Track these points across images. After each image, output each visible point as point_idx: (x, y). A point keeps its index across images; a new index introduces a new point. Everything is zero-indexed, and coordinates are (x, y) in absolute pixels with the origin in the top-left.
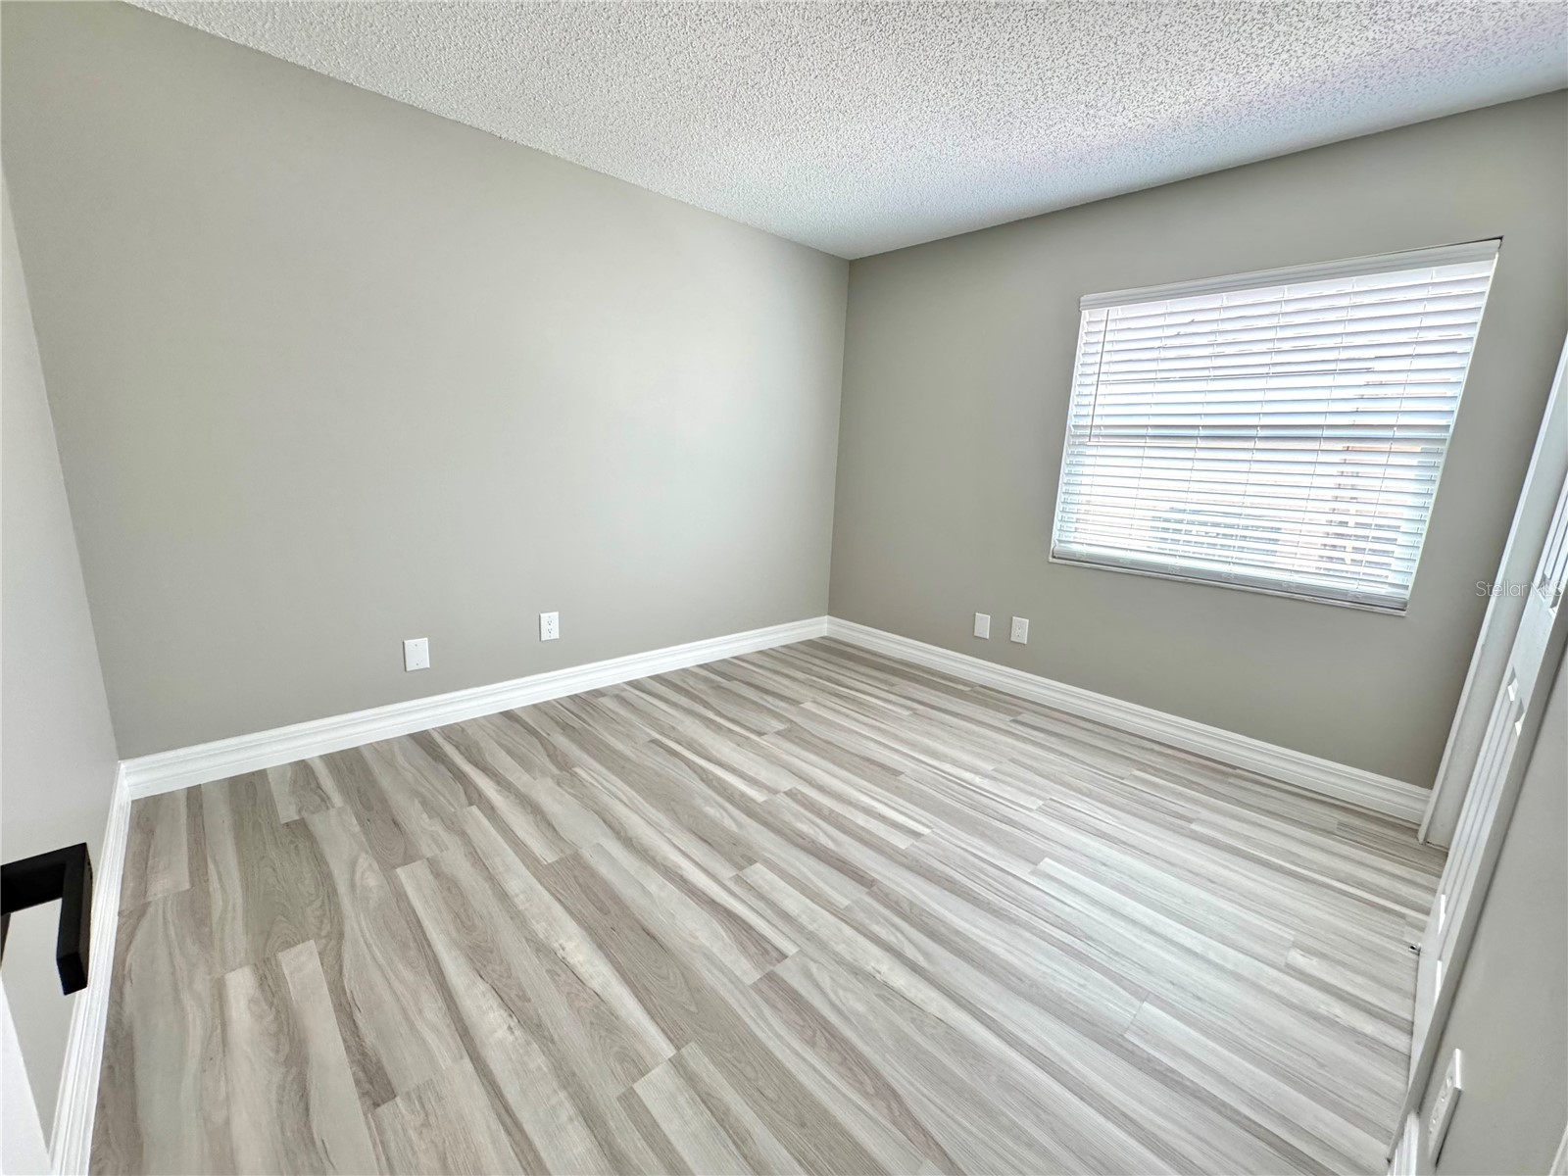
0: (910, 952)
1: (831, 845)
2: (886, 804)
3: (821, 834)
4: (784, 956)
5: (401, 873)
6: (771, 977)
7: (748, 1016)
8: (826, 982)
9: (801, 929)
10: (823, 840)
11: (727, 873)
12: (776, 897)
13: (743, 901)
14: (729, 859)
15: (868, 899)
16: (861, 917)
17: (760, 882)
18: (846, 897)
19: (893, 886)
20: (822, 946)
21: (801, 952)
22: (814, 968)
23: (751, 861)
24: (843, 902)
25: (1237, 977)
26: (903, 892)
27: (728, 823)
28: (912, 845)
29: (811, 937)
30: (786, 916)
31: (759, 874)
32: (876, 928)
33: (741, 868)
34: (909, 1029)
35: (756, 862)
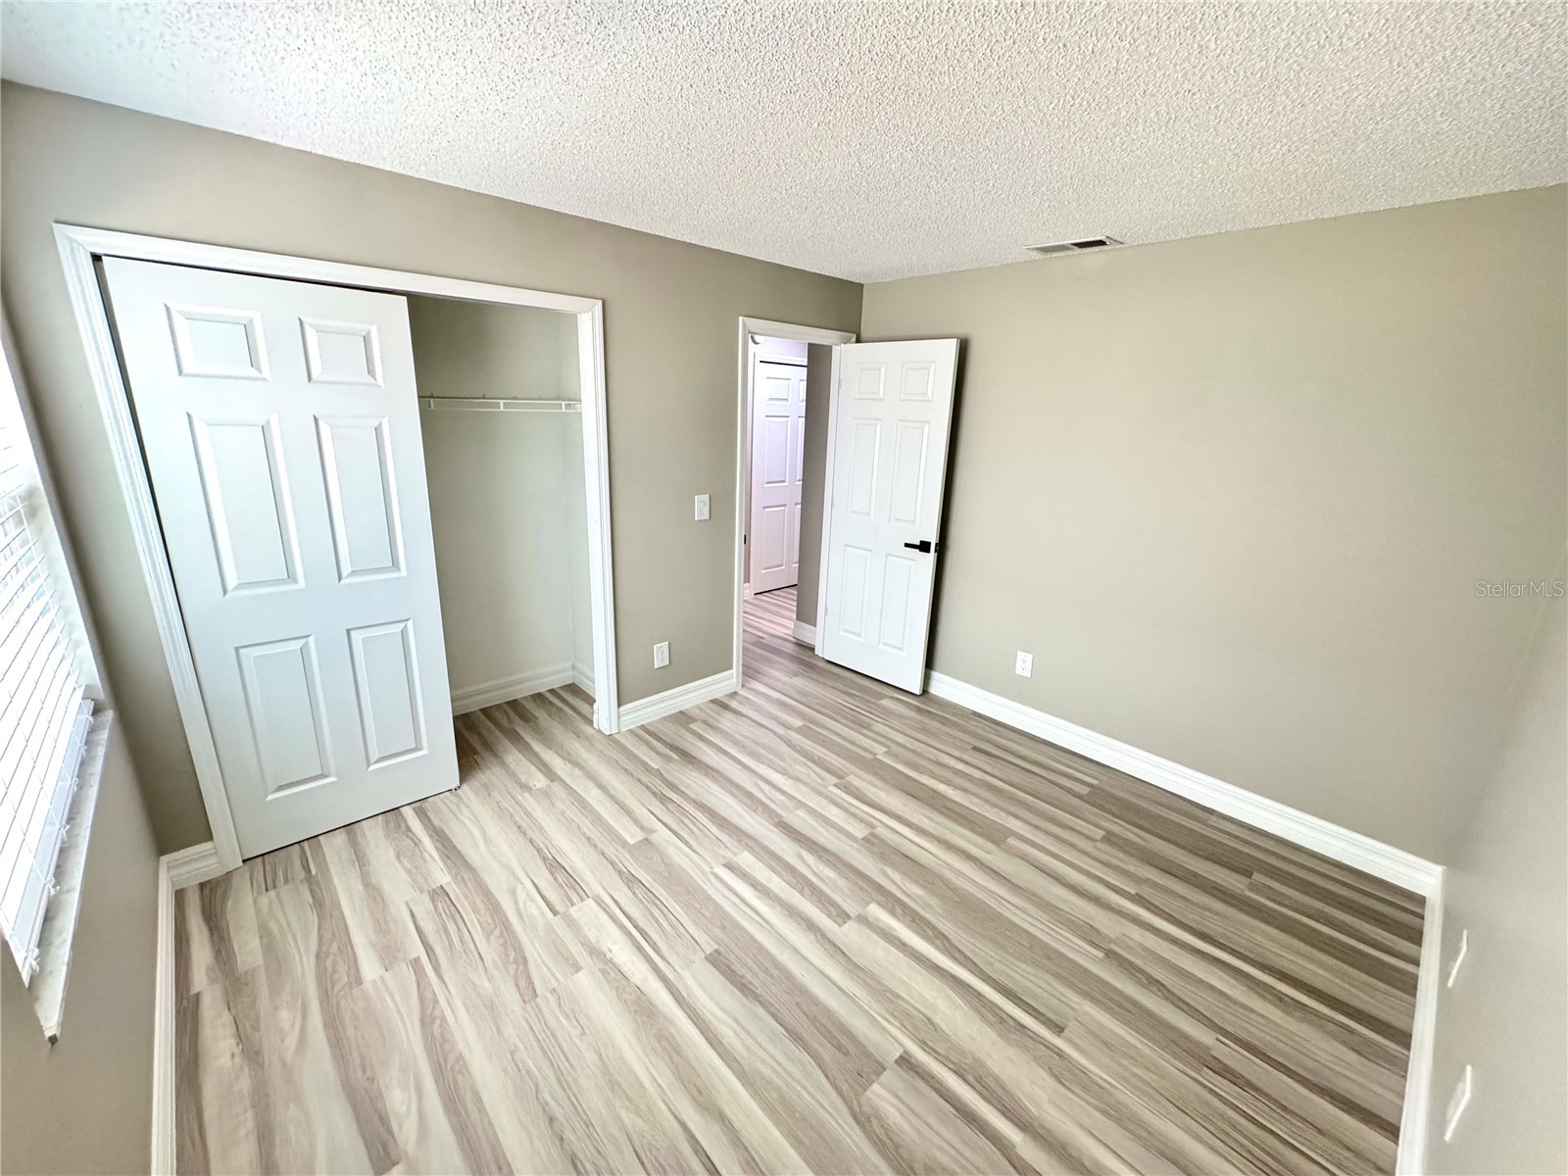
0: (766, 787)
1: (804, 853)
2: (743, 901)
3: (812, 865)
4: (835, 785)
5: (1103, 833)
6: (841, 778)
7: (848, 765)
8: (813, 776)
9: (826, 797)
10: (811, 859)
11: (880, 830)
12: (843, 815)
13: (863, 811)
14: (883, 842)
15: (782, 813)
16: (789, 803)
17: (856, 824)
18: (797, 815)
19: (764, 822)
20: (814, 790)
21: (826, 788)
22: (819, 780)
23: (865, 839)
24: (801, 813)
25: (591, 776)
26: (758, 818)
27: (896, 876)
28: (735, 854)
29: (820, 794)
30: (836, 804)
31: (860, 832)
32: (783, 798)
33: (873, 834)
34: (778, 761)
35: (863, 839)
